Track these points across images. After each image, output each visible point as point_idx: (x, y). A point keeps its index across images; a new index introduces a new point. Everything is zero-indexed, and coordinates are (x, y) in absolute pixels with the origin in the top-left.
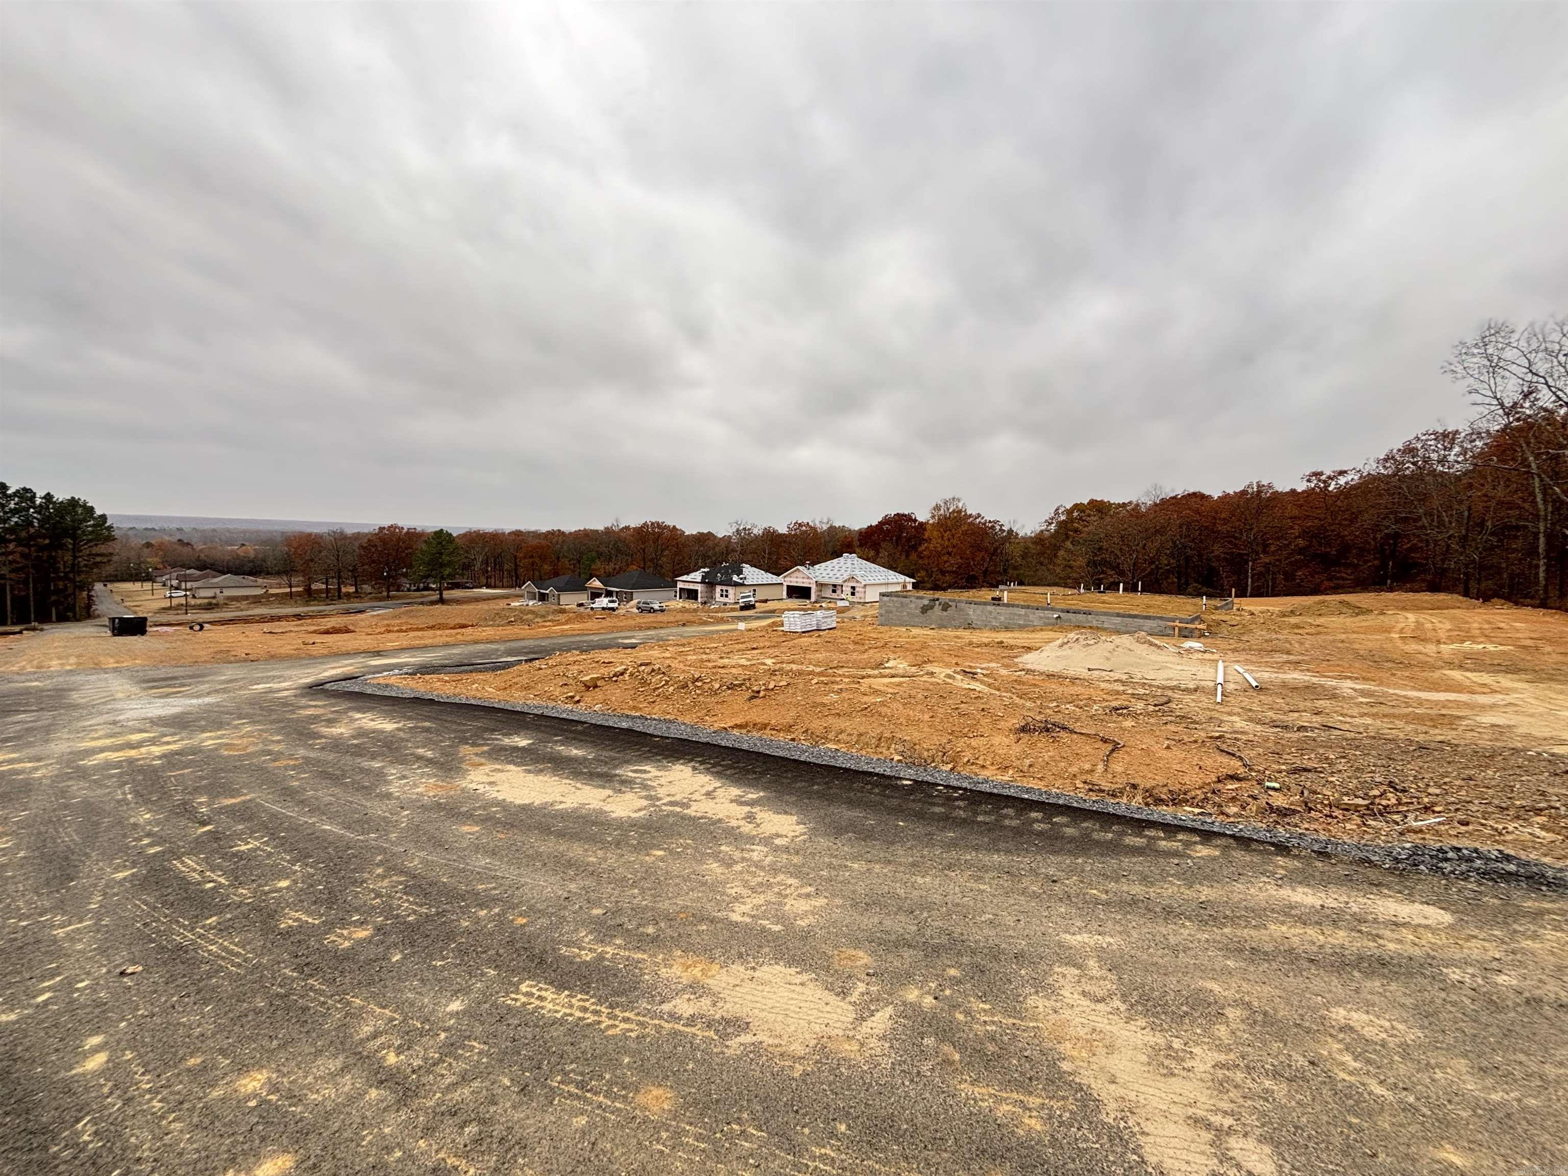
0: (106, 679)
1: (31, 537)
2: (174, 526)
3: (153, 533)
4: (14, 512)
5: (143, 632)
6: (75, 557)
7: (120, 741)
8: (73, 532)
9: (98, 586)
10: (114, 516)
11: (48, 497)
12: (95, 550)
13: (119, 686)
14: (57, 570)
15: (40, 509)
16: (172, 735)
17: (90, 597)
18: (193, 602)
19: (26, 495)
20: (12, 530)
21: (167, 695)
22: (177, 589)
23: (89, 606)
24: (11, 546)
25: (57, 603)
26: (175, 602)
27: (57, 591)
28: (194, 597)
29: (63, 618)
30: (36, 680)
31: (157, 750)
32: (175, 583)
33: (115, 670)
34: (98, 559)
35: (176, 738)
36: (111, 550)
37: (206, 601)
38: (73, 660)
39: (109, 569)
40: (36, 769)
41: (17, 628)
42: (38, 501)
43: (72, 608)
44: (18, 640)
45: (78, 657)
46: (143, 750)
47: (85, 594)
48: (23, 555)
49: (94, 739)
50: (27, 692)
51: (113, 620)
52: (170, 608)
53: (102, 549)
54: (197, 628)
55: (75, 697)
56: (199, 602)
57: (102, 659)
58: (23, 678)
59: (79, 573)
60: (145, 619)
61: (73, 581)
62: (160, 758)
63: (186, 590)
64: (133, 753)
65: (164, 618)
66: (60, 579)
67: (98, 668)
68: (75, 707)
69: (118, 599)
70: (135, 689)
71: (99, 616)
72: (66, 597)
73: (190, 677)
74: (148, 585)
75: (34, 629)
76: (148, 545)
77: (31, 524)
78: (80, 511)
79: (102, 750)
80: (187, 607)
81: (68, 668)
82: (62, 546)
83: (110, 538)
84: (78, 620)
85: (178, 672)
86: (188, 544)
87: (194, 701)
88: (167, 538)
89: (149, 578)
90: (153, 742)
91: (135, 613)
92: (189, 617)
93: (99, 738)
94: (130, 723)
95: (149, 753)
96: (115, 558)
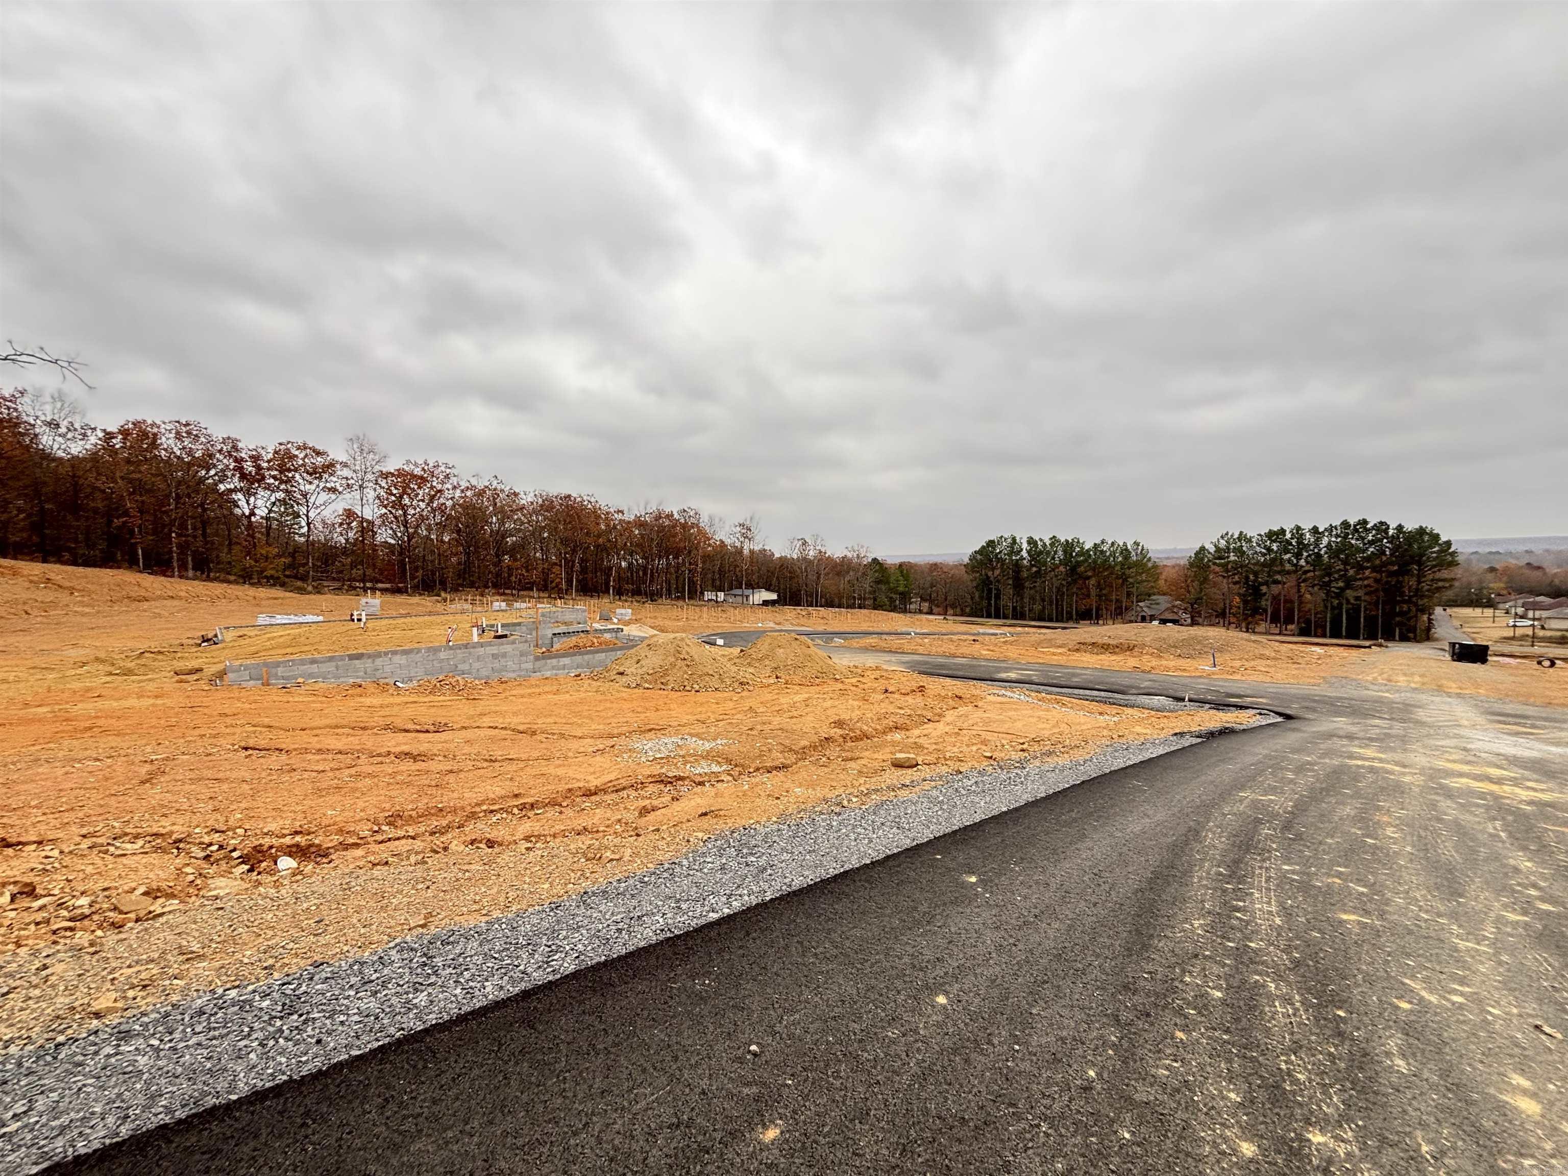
0: (1450, 703)
1: (1384, 564)
2: (1522, 548)
3: (1497, 557)
4: (1371, 543)
5: (1484, 661)
6: (1419, 582)
7: (1477, 770)
8: (1419, 559)
9: (1438, 610)
10: (1457, 541)
11: (1400, 528)
12: (1438, 575)
13: (1464, 713)
14: (1402, 594)
15: (1392, 539)
16: (1537, 781)
17: (1430, 620)
18: (1541, 633)
19: (1382, 527)
20: (1368, 559)
21: (1517, 734)
22: (1522, 617)
23: (1428, 629)
24: (1367, 572)
25: (1400, 624)
26: (1519, 632)
27: (1402, 614)
28: (1543, 628)
29: (1404, 638)
30: (1387, 691)
31: (1524, 794)
32: (1520, 610)
33: (1459, 695)
34: (1440, 584)
35: (1543, 786)
36: (1452, 576)
37: (1559, 634)
38: (1417, 679)
39: (1450, 594)
40: (1404, 774)
41: (1367, 643)
42: (1391, 532)
43: (1413, 630)
44: (1368, 654)
45: (1422, 676)
46: (1506, 788)
47: (1425, 617)
48: (1377, 581)
49: (1448, 761)
50: (1380, 701)
51: (1453, 645)
52: (1513, 638)
53: (1445, 574)
54: (1547, 663)
55: (1421, 714)
56: (1548, 634)
57: (1444, 682)
58: (1376, 688)
59: (1422, 597)
60: (1486, 648)
61: (1416, 605)
62: (1531, 803)
63: (1534, 619)
64: (1494, 788)
65: (1507, 649)
66: (1404, 602)
67: (1440, 690)
68: (1422, 724)
69: (1457, 623)
70: (1481, 720)
71: (1437, 640)
72: (1409, 619)
73: (1546, 719)
74: (1489, 612)
75: (1380, 646)
76: (1492, 570)
77: (1384, 553)
78: (1426, 538)
79: (1461, 775)
80: (1534, 639)
81: (1413, 685)
82: (1408, 572)
83: (1453, 564)
84: (1418, 642)
85: (1530, 711)
86: (1539, 568)
87: (1553, 749)
88: (1514, 562)
89: (1491, 604)
90: (1515, 782)
91: (1473, 639)
92: (1537, 650)
93: (1454, 761)
94: (1483, 755)
95: (1516, 794)
96: (1457, 584)
